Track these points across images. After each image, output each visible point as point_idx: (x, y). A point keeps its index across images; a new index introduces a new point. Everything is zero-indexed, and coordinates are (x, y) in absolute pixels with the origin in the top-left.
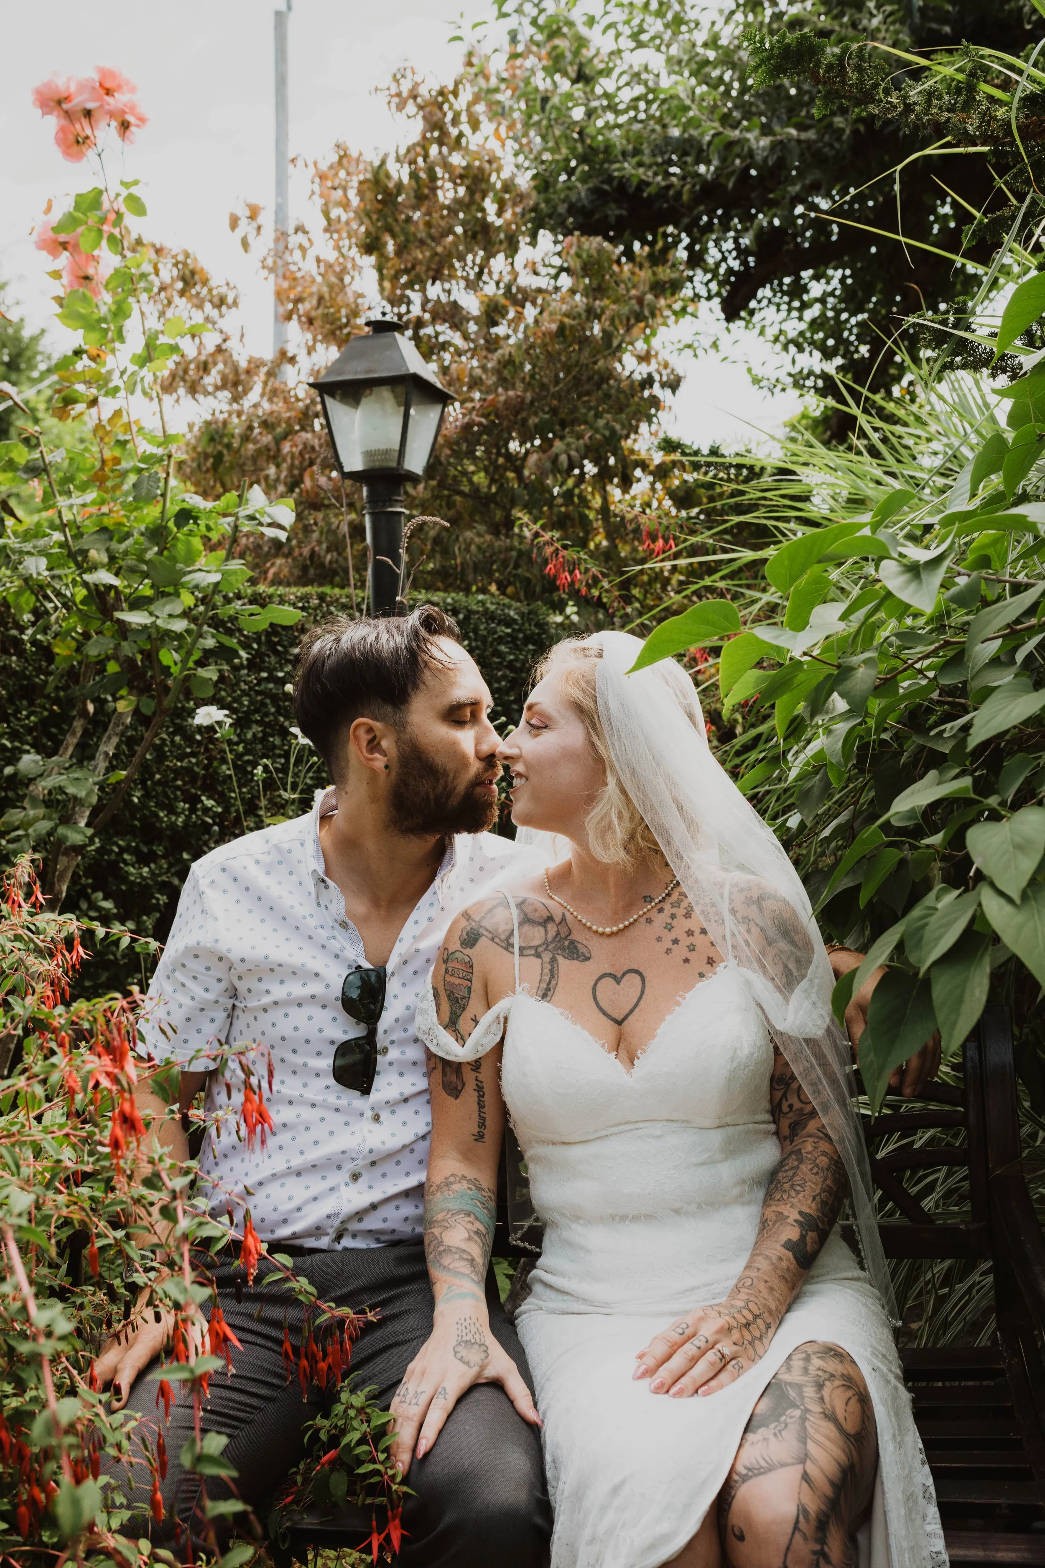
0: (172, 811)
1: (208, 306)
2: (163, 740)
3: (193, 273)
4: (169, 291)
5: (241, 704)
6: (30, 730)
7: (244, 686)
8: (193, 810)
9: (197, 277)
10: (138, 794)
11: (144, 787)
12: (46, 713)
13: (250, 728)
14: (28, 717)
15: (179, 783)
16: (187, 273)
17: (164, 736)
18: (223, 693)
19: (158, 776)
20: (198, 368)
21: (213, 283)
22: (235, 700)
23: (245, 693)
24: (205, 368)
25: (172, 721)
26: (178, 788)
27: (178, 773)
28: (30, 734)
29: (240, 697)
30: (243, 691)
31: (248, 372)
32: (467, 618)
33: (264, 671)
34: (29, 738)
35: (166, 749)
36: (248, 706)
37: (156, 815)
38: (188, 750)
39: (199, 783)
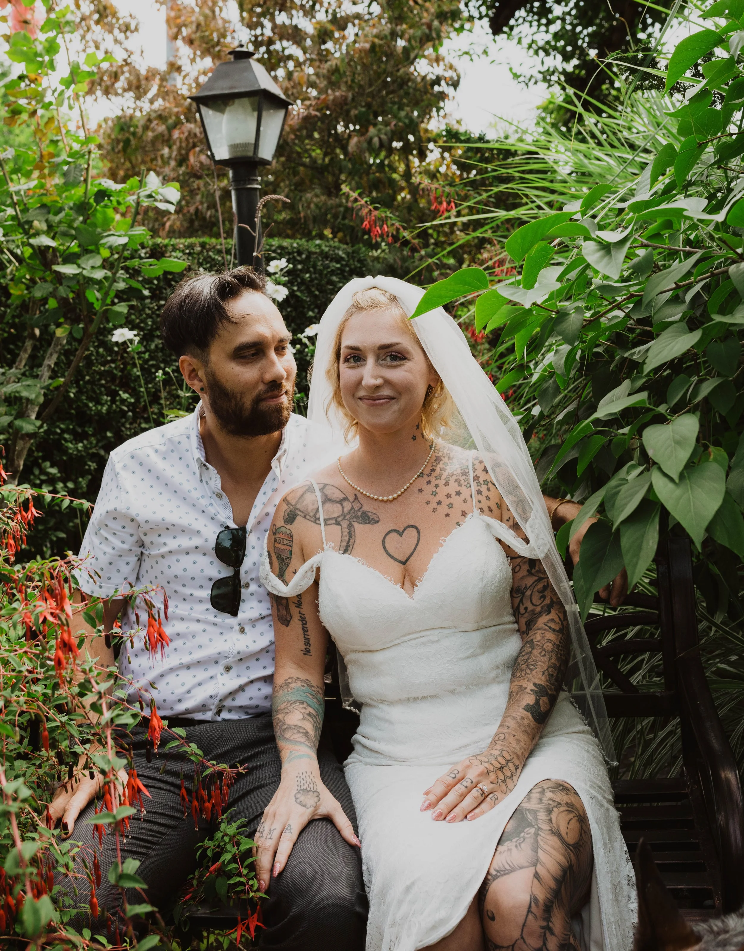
0: (98, 402)
1: (116, 31)
2: (91, 352)
3: (105, 8)
4: (88, 21)
5: (146, 324)
7: (148, 311)
8: (113, 401)
9: (108, 11)
10: (74, 391)
11: (78, 386)
12: (6, 335)
13: (153, 341)
15: (103, 382)
16: (101, 8)
17: (92, 349)
18: (133, 317)
19: (87, 378)
20: (110, 77)
21: (120, 15)
22: (142, 321)
23: (149, 316)
24: (115, 76)
25: (97, 338)
26: (102, 385)
27: (102, 374)
29: (146, 319)
30: (147, 315)
31: (147, 79)
32: (308, 257)
35: (93, 358)
36: (152, 326)
37: (87, 406)
38: (109, 358)
39: (117, 381)
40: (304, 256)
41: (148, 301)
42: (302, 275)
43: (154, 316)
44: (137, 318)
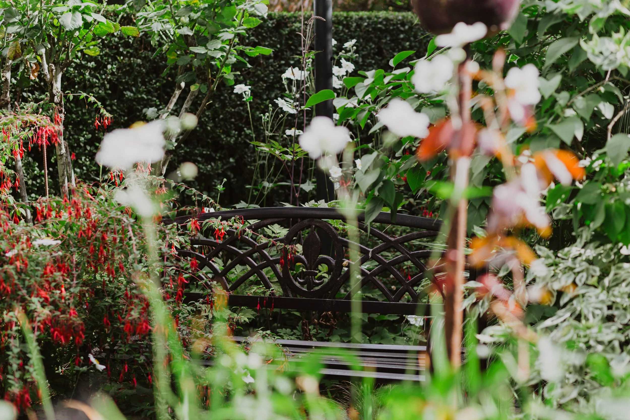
0: (228, 135)
2: (226, 97)
5: (269, 78)
6: (156, 90)
7: (271, 68)
8: (239, 135)
10: (211, 125)
11: (214, 122)
12: (165, 82)
13: (273, 91)
14: (155, 83)
15: (233, 120)
18: (259, 72)
19: (221, 116)
22: (266, 76)
23: (271, 72)
26: (232, 123)
27: (232, 115)
28: (156, 92)
29: (269, 74)
32: (411, 28)
33: (283, 60)
34: (156, 94)
35: (227, 102)
36: (273, 79)
37: (219, 136)
38: (239, 103)
39: (244, 120)
40: (407, 27)
41: (271, 61)
42: (403, 43)
43: (276, 72)
44: (262, 73)
